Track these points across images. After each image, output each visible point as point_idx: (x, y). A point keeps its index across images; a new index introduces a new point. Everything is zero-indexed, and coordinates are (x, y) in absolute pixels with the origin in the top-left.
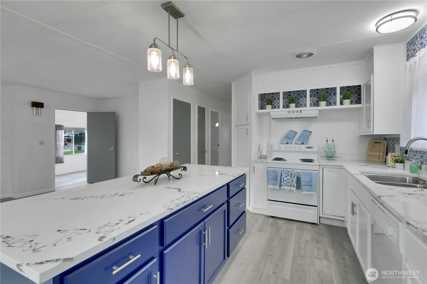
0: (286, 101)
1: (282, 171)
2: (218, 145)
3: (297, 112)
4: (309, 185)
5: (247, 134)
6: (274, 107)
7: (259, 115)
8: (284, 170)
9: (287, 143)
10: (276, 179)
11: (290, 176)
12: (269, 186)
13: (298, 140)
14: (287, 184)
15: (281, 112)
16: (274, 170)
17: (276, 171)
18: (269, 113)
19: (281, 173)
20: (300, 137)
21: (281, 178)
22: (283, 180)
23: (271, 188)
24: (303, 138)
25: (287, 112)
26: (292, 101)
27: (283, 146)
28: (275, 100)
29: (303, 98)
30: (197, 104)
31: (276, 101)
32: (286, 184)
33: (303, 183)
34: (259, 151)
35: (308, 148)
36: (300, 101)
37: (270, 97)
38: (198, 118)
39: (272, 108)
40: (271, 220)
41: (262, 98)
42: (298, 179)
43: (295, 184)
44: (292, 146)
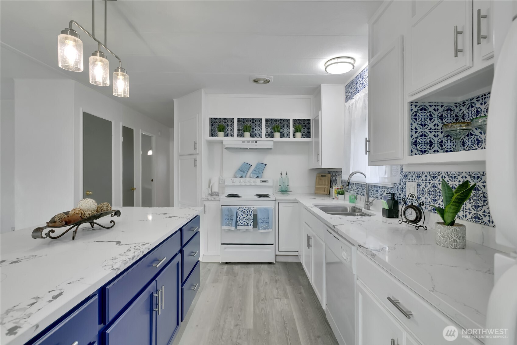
0: (240, 129)
1: (237, 209)
2: (152, 181)
3: (253, 142)
4: (266, 222)
5: (196, 166)
6: (226, 135)
7: (210, 143)
8: (240, 208)
9: (241, 177)
10: (231, 219)
11: (246, 214)
12: (224, 228)
13: (252, 173)
14: (244, 223)
15: (234, 141)
16: (229, 209)
17: (231, 209)
18: (221, 142)
19: (237, 211)
20: (254, 170)
21: (237, 217)
22: (239, 219)
23: (225, 230)
24: (258, 171)
25: (242, 141)
26: (246, 129)
27: (237, 180)
28: (227, 126)
29: (258, 127)
30: (121, 123)
31: (229, 128)
32: (242, 223)
33: (260, 221)
34: (209, 187)
35: (263, 182)
36: (255, 130)
37: (222, 123)
38: (123, 143)
39: (225, 136)
40: (226, 267)
41: (213, 122)
42: (255, 217)
43: (252, 222)
44: (247, 180)
